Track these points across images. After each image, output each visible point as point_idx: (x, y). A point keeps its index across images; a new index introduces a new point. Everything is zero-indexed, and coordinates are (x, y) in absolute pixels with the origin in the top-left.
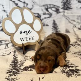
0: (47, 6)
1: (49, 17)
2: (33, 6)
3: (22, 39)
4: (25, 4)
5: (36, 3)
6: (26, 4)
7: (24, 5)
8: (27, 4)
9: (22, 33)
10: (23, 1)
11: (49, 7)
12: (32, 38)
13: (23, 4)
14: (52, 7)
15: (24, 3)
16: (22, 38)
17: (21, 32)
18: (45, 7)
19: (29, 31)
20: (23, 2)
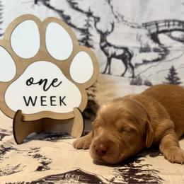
0: (157, 27)
1: (158, 60)
2: (113, 25)
3: (30, 101)
4: (91, 18)
5: (122, 17)
6: (95, 18)
7: (88, 21)
8: (97, 19)
9: (32, 83)
10: (86, 10)
11: (160, 29)
12: (61, 101)
13: (85, 17)
14: (171, 28)
15: (89, 14)
16: (30, 98)
17: (30, 82)
18: (149, 30)
19: (55, 80)
20: (86, 13)
